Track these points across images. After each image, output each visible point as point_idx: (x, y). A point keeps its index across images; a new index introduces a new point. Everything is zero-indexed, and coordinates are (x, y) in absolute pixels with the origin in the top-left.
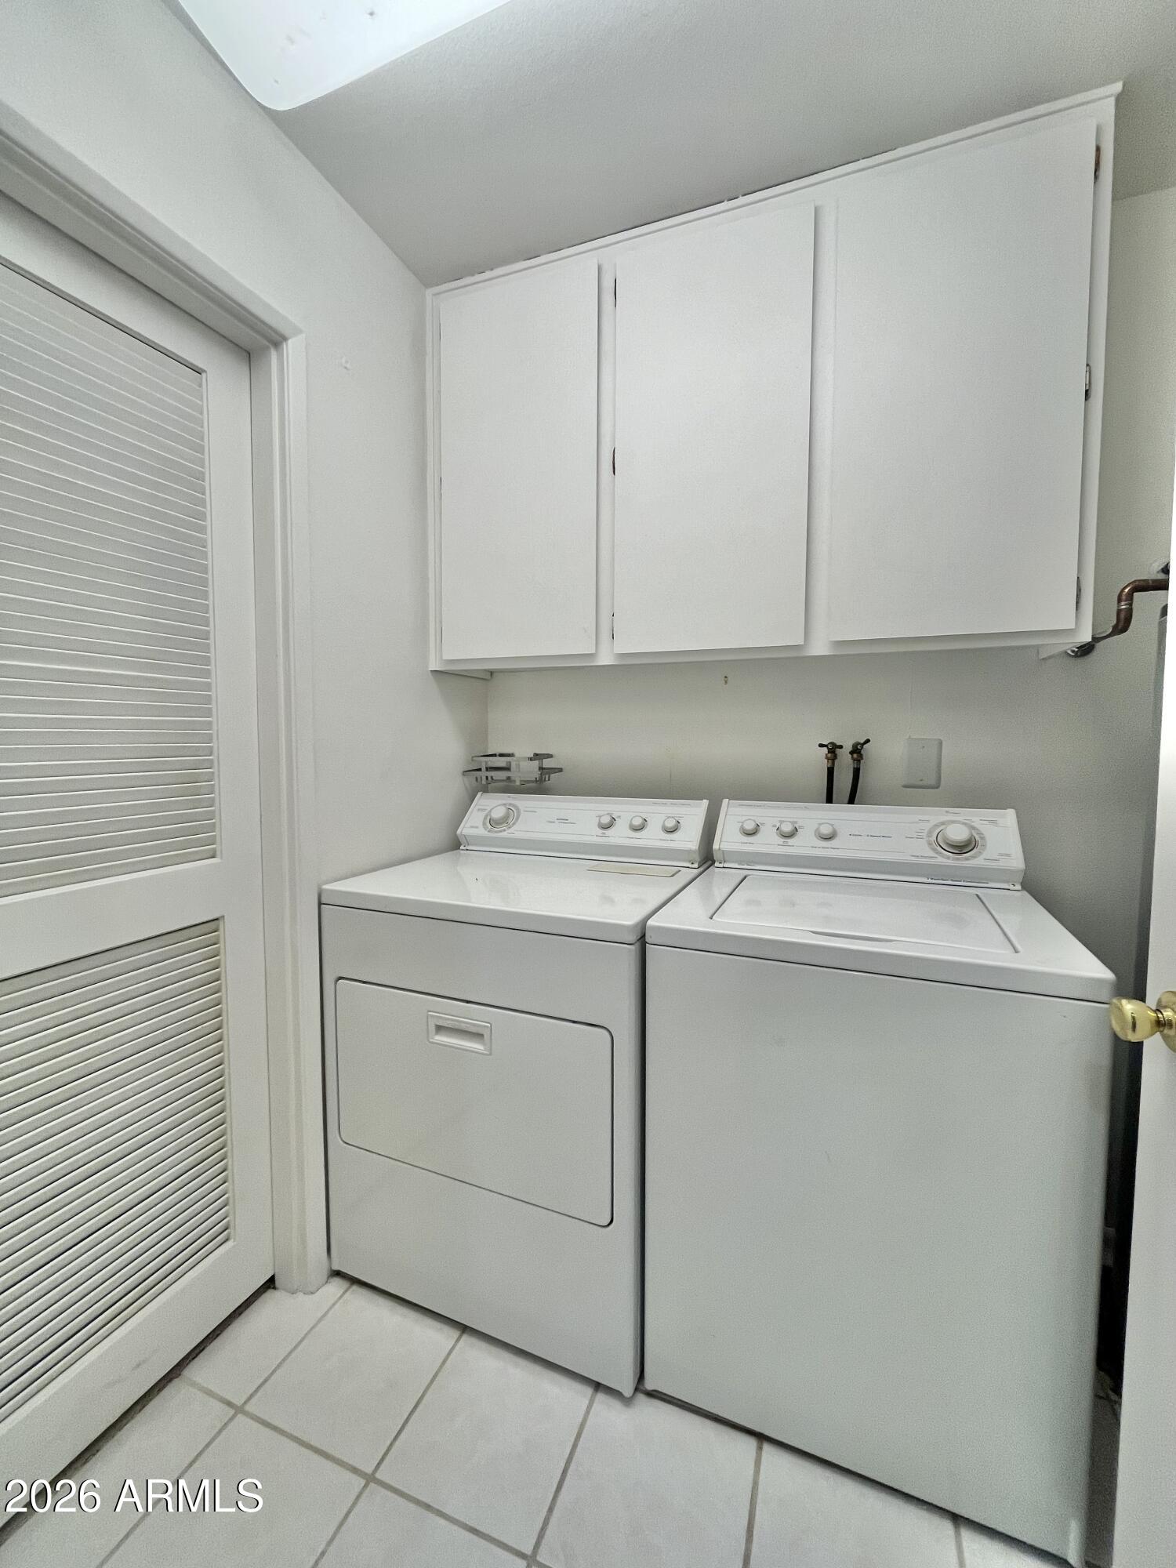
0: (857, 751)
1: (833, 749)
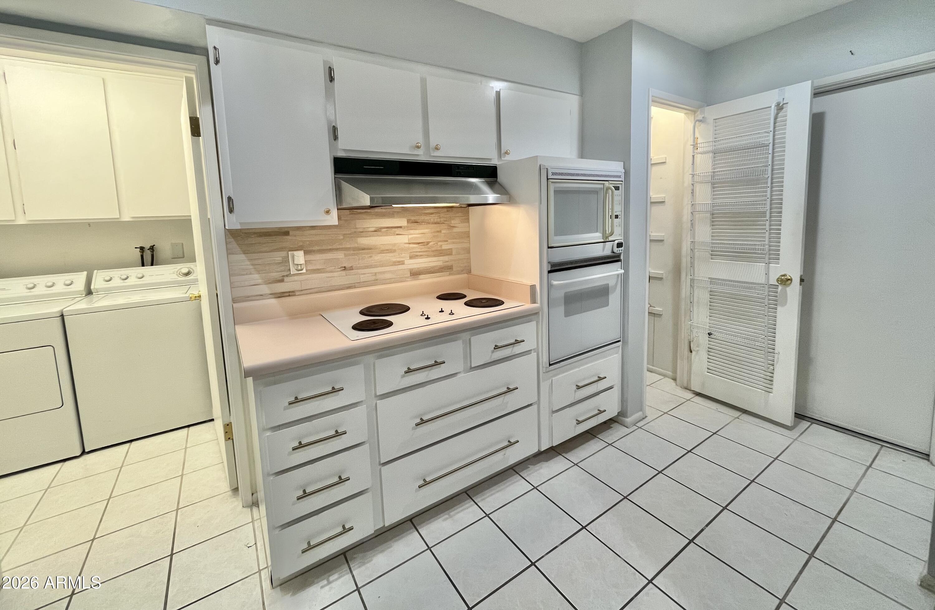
0: (152, 248)
1: (142, 249)
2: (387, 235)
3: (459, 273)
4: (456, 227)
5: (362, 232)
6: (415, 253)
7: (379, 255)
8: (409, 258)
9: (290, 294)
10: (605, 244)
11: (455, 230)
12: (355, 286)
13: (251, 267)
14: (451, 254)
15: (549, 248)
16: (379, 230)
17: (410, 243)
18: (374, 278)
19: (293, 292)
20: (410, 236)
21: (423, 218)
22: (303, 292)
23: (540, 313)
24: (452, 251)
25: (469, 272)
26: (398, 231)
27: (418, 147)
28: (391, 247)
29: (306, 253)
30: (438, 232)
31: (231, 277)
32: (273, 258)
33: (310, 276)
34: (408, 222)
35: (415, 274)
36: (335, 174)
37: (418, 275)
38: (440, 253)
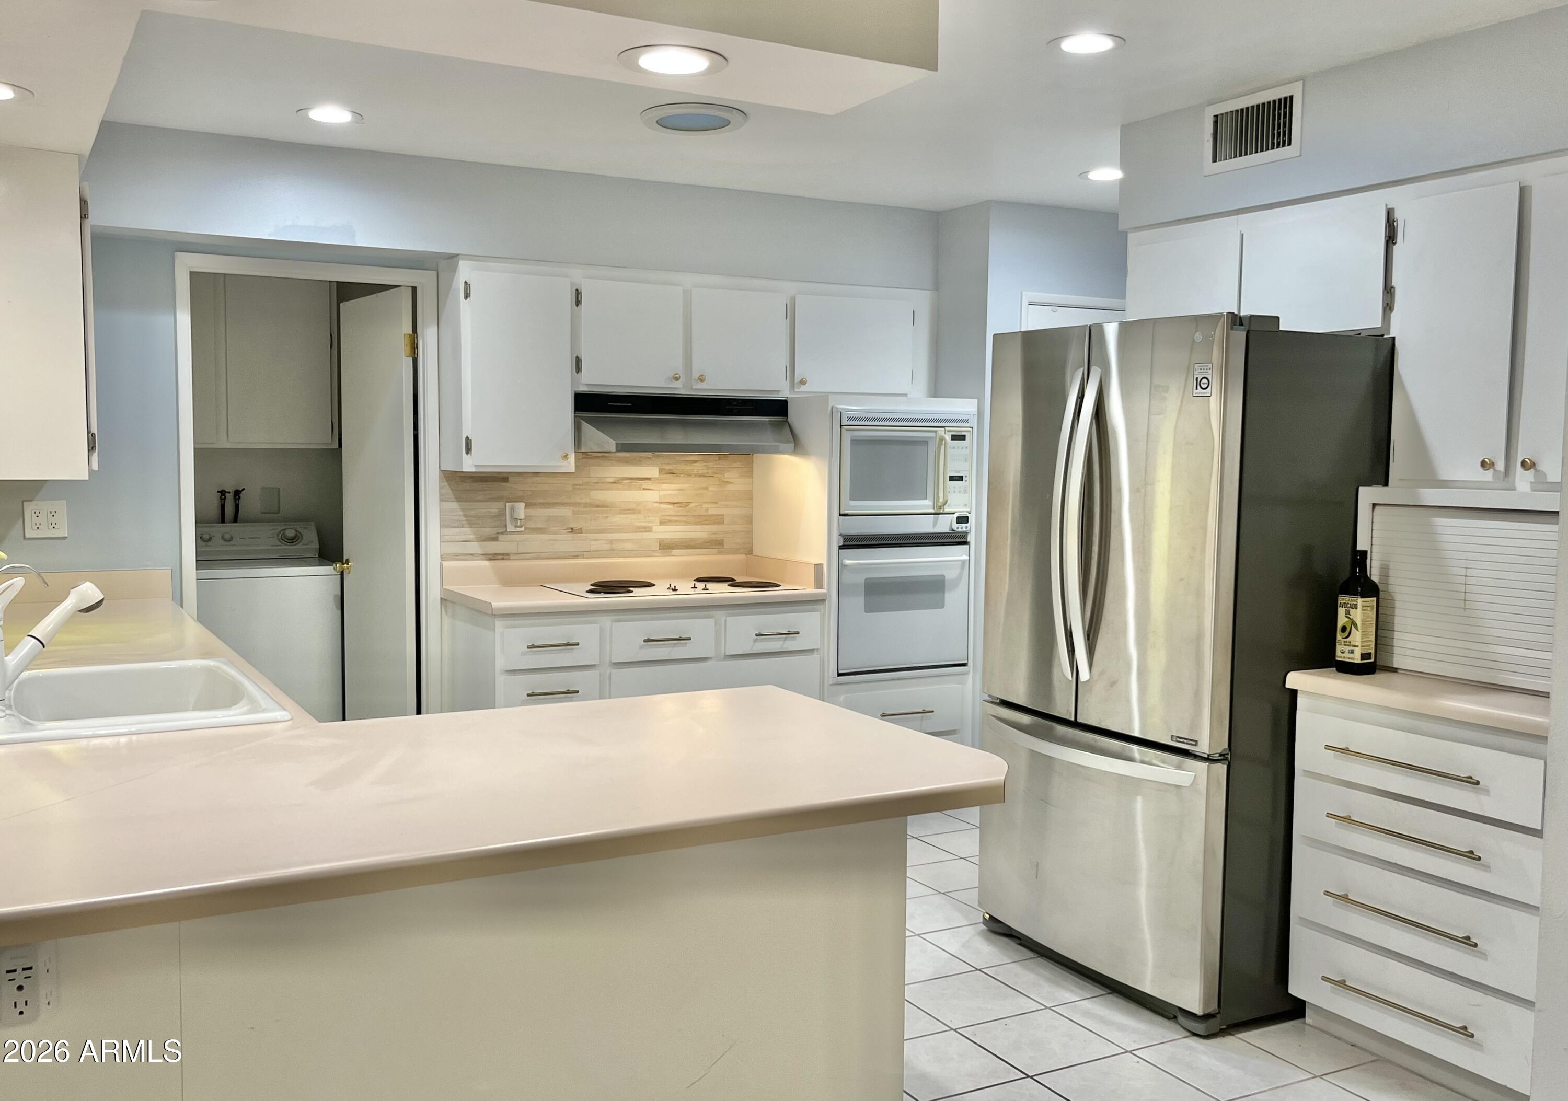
0: (237, 493)
1: (224, 494)
2: (630, 488)
3: (735, 551)
4: (731, 483)
5: (597, 483)
6: (667, 518)
7: (618, 516)
8: (658, 524)
9: (504, 556)
10: (938, 518)
11: (730, 487)
12: (583, 555)
13: (464, 519)
14: (721, 523)
15: (840, 515)
16: (620, 481)
17: (661, 503)
18: (608, 547)
19: (508, 554)
20: (662, 493)
21: (681, 468)
22: (521, 555)
23: (827, 601)
24: (723, 518)
25: (750, 552)
26: (645, 484)
27: (677, 379)
28: (634, 506)
29: (528, 506)
30: (704, 488)
31: (441, 529)
32: (490, 510)
33: (530, 536)
34: (660, 472)
35: (666, 547)
36: (575, 413)
37: (670, 549)
38: (706, 520)
